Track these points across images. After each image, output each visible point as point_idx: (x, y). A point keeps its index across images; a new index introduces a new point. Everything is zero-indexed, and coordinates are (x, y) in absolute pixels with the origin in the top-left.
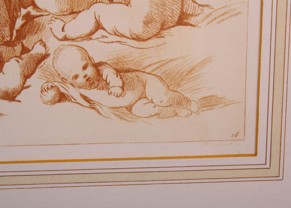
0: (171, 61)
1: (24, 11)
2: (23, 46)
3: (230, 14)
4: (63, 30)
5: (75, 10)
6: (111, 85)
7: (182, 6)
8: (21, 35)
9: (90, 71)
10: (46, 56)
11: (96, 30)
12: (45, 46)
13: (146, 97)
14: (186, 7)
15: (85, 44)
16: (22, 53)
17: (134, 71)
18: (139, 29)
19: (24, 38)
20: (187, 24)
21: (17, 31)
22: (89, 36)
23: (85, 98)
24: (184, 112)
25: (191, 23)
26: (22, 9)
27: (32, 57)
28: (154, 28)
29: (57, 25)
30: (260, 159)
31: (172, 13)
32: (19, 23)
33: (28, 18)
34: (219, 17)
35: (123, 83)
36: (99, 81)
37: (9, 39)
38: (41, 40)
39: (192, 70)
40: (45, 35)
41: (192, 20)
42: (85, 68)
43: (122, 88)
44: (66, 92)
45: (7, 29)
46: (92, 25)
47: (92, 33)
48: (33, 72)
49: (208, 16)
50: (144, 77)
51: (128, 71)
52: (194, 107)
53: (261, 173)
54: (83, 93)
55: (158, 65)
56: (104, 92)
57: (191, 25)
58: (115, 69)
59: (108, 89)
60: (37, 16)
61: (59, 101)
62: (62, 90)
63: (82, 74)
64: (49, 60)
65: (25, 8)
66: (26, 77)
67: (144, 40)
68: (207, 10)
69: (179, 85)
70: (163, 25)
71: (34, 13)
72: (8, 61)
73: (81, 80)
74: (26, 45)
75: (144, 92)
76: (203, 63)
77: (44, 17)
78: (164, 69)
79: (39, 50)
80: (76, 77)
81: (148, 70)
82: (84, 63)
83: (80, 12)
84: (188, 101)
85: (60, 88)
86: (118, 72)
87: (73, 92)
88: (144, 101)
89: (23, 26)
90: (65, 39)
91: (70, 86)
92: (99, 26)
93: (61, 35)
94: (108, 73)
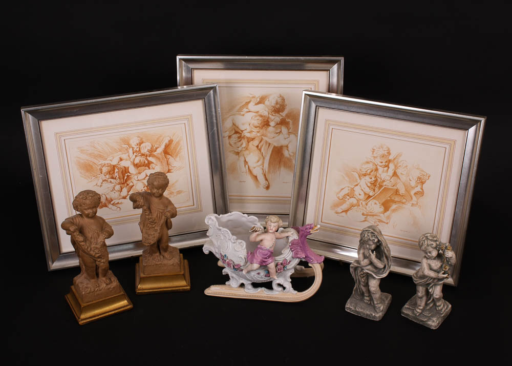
1: (126, 175)
8: (126, 181)
10: (134, 185)
24: (173, 196)
29: (136, 177)
32: (126, 178)
33: (128, 176)
40: (133, 180)
41: (171, 171)
46: (145, 176)
52: (175, 194)
64: (134, 187)
71: (129, 174)
76: (176, 182)
79: (131, 184)
84: (173, 193)
90: (138, 180)
93: (137, 179)
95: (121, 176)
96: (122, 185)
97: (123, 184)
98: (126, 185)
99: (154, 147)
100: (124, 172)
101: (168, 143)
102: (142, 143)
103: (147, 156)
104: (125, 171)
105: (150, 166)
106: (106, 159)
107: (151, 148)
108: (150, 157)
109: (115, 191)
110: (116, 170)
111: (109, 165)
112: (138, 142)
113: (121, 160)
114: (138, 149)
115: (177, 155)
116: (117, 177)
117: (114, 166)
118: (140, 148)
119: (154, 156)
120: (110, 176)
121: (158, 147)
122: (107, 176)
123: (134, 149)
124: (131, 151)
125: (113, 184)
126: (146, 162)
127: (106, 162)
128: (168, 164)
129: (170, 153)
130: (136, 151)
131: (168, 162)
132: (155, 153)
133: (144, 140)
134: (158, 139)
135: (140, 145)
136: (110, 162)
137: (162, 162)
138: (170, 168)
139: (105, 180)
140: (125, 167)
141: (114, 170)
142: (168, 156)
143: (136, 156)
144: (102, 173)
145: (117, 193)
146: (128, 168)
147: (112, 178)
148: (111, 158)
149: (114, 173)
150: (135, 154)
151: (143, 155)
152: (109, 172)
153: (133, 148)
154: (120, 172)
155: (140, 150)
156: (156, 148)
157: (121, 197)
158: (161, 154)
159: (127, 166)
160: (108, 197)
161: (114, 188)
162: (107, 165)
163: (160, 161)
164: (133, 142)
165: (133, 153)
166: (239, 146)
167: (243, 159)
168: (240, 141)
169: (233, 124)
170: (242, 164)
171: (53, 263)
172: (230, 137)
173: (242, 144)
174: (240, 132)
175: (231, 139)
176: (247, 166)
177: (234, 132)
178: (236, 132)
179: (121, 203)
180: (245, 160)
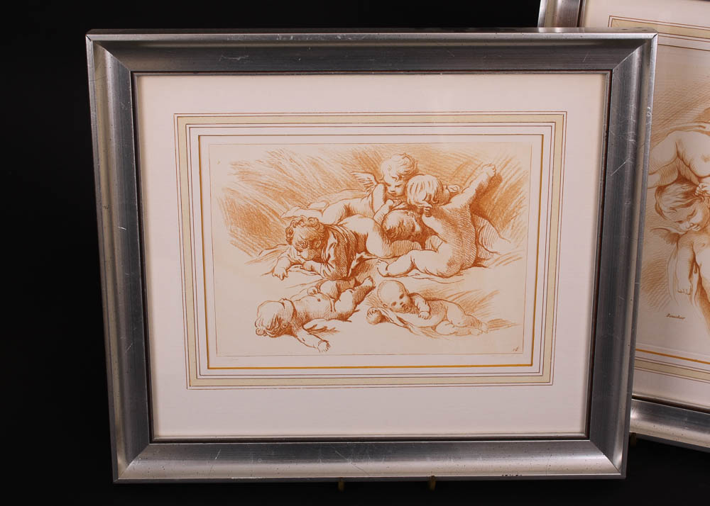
0: (467, 293)
1: (358, 256)
2: (356, 281)
3: (514, 259)
4: (386, 269)
5: (397, 255)
6: (421, 310)
7: (477, 252)
8: (355, 273)
9: (405, 300)
10: (373, 288)
11: (412, 270)
12: (372, 281)
13: (447, 320)
14: (480, 253)
15: (403, 280)
16: (355, 286)
17: (439, 300)
18: (444, 269)
19: (357, 275)
20: (480, 266)
21: (352, 270)
22: (406, 274)
23: (400, 319)
24: (477, 331)
25: (484, 264)
26: (357, 254)
27: (362, 289)
28: (455, 269)
29: (382, 266)
30: (535, 368)
31: (470, 258)
32: (354, 263)
33: (361, 260)
34: (505, 261)
35: (430, 309)
36: (411, 307)
37: (346, 275)
38: (370, 276)
39: (483, 300)
40: (373, 273)
41: (484, 263)
42: (401, 297)
43: (429, 313)
44: (385, 314)
45: (345, 268)
46: (408, 266)
47: (408, 272)
48: (362, 300)
49: (496, 260)
50: (446, 304)
51: (434, 300)
52: (484, 328)
53: (535, 379)
54: (399, 316)
55: (458, 295)
56: (415, 316)
57: (483, 266)
58: (424, 298)
59: (418, 313)
60: (368, 259)
61: (381, 322)
62: (383, 313)
63: (399, 301)
65: (359, 253)
66: (357, 303)
67: (447, 277)
68: (496, 256)
69: (473, 311)
70: (462, 266)
71: (365, 257)
72: (344, 291)
73: (398, 306)
74: (358, 280)
75: (446, 316)
76: (492, 295)
77: (373, 260)
78: (461, 299)
79: (367, 283)
80: (395, 304)
81: (450, 299)
82: (401, 293)
83: (400, 256)
84: (479, 322)
85: (382, 312)
86: (427, 300)
87: (391, 315)
88: (445, 322)
89: (356, 266)
90: (388, 276)
91: (389, 311)
92: (413, 267)
94: (419, 301)
95: (343, 257)
96: (341, 283)
97: (345, 279)
98: (352, 282)
99: (446, 192)
100: (352, 247)
101: (486, 184)
102: (415, 174)
103: (421, 213)
104: (357, 246)
105: (427, 242)
106: (307, 206)
107: (437, 192)
108: (429, 215)
109: (319, 296)
110: (332, 240)
111: (314, 222)
112: (402, 170)
113: (349, 212)
114: (399, 191)
115: (507, 221)
116: (332, 258)
117: (327, 228)
118: (405, 188)
119: (441, 216)
120: (313, 254)
121: (457, 193)
122: (305, 253)
123: (390, 189)
124: (379, 192)
125: (318, 277)
126: (418, 228)
127: (308, 214)
128: (477, 243)
129: (489, 214)
130: (394, 194)
131: (477, 237)
132: (446, 208)
133: (420, 166)
134: (459, 169)
135: (408, 180)
136: (318, 215)
137: (461, 235)
138: (483, 254)
139: (298, 263)
140: (356, 235)
141: (325, 239)
142: (482, 222)
143: (391, 209)
144: (290, 243)
145: (326, 303)
146: (366, 237)
147: (318, 259)
148: (322, 205)
149: (323, 247)
150: (390, 202)
151: (411, 207)
152: (312, 242)
153: (386, 185)
154: (341, 246)
155: (404, 194)
156: (452, 195)
157: (334, 315)
158: (462, 212)
159: (361, 232)
160: (299, 309)
161: (318, 287)
162: (307, 222)
163: (456, 231)
164: (390, 170)
165: (385, 200)
166: (683, 217)
167: (689, 256)
168: (688, 205)
169: (678, 154)
170: (685, 267)
171: (128, 462)
172: (661, 189)
173: (692, 215)
174: (695, 180)
175: (665, 196)
176: (696, 277)
177: (675, 177)
178: (682, 179)
179: (333, 330)
180: (694, 260)
